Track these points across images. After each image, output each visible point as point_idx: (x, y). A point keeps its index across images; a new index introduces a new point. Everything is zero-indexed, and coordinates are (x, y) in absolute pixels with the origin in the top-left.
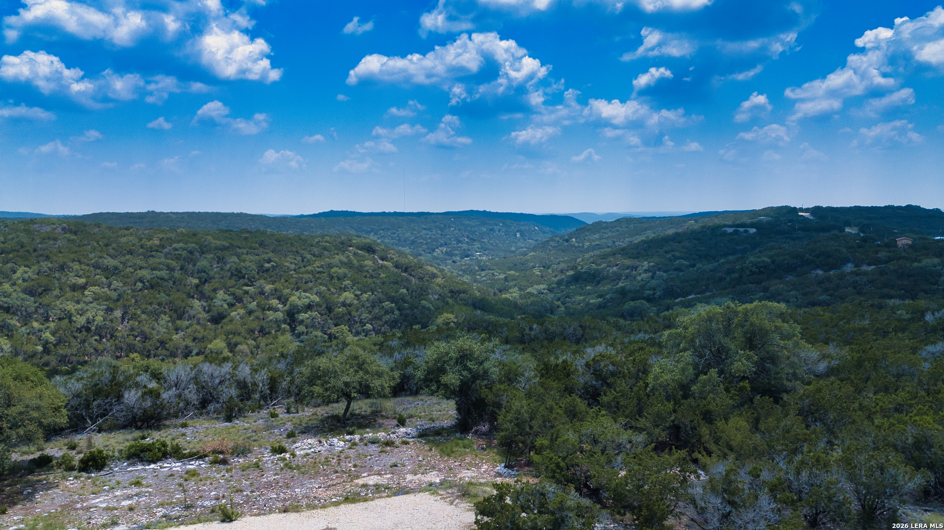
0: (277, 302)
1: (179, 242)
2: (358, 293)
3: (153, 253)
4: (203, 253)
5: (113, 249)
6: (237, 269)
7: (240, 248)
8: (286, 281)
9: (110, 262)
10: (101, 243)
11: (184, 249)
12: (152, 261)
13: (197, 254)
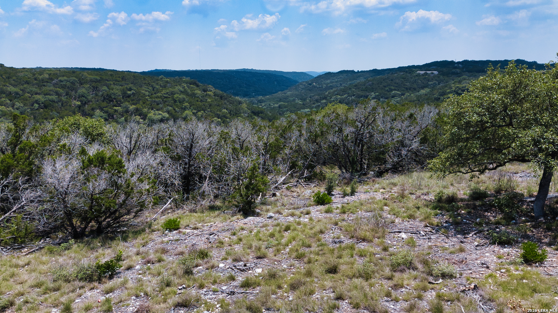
0: (139, 117)
1: (63, 76)
2: (194, 111)
3: (45, 84)
4: (82, 84)
5: (14, 80)
6: (108, 95)
7: (108, 81)
8: (144, 103)
9: (11, 89)
10: (4, 77)
11: (67, 81)
12: (44, 89)
13: (77, 85)
